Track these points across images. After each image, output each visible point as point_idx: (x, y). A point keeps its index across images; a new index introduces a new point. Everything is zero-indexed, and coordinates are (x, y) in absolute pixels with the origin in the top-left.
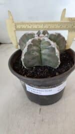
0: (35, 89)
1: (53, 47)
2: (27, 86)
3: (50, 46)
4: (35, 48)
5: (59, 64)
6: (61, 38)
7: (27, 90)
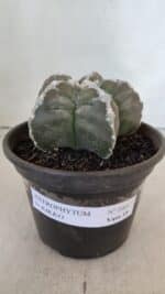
0: (51, 201)
1: (103, 100)
2: (34, 192)
3: (94, 99)
4: (61, 99)
5: (114, 144)
6: (129, 92)
7: (34, 205)
